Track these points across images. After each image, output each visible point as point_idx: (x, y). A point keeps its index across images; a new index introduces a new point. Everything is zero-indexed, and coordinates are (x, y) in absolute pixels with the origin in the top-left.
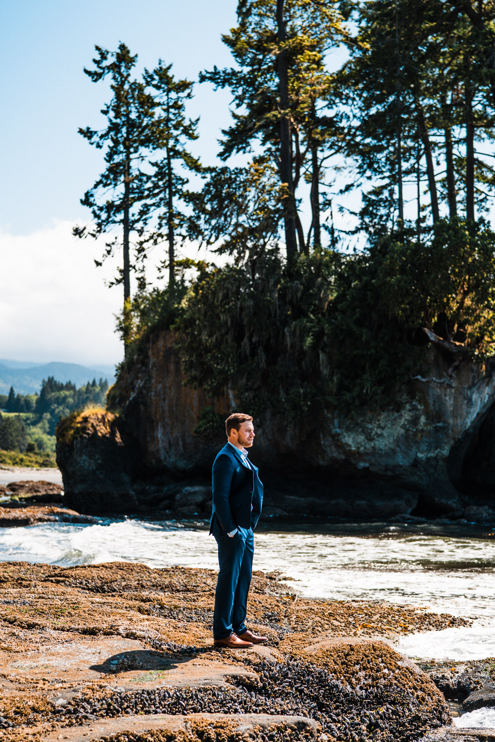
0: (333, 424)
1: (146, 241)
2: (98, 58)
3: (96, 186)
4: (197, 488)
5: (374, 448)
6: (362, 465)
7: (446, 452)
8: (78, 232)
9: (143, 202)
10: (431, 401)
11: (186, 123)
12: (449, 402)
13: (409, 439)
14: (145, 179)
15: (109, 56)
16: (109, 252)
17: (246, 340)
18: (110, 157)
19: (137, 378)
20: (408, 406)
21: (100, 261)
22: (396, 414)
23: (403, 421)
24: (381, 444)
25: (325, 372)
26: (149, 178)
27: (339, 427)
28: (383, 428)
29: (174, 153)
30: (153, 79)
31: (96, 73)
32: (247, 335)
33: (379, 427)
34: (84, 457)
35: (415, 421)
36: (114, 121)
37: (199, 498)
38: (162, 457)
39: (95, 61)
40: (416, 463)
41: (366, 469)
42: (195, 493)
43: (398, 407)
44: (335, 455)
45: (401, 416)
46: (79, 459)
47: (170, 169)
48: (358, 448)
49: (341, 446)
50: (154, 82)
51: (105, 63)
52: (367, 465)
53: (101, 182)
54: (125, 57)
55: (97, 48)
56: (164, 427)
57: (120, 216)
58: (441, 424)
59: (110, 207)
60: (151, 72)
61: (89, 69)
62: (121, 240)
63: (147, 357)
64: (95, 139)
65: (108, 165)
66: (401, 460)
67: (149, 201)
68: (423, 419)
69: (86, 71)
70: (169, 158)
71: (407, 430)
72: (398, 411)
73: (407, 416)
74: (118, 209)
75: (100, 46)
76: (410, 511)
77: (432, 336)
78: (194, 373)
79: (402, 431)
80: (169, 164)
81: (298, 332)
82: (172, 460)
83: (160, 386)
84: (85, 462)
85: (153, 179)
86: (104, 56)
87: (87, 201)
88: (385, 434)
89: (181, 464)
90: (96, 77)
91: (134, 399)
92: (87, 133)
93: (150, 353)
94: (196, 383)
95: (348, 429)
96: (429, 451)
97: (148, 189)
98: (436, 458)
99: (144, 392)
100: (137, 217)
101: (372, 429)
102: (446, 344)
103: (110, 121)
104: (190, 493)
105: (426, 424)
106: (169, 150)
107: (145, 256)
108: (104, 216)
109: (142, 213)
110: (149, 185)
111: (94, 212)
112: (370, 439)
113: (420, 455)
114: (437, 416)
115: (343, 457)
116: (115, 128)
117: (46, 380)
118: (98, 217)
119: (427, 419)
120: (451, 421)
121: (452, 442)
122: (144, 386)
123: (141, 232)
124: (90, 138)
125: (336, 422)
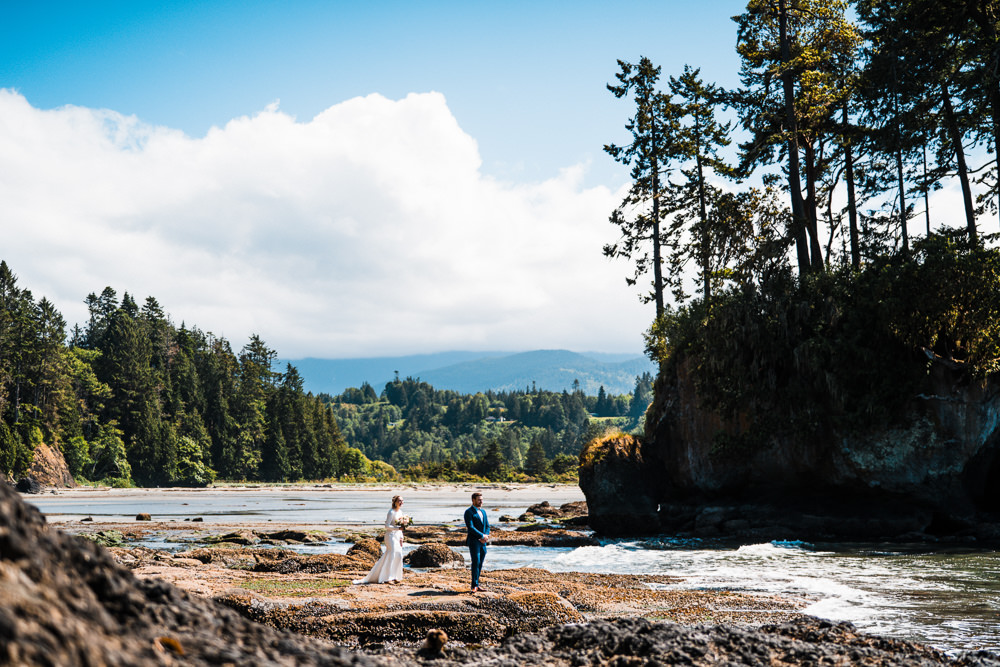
0: (842, 444)
1: (681, 253)
2: (621, 72)
3: (624, 204)
4: (716, 509)
5: (884, 466)
6: (873, 483)
7: (959, 468)
8: (609, 251)
9: (676, 213)
10: (942, 418)
11: (717, 129)
12: (961, 417)
13: (919, 457)
14: (676, 190)
15: (632, 69)
16: (641, 269)
17: (754, 362)
18: (637, 172)
19: (668, 398)
20: (918, 424)
21: (632, 278)
22: (905, 432)
23: (912, 439)
24: (891, 462)
25: (834, 392)
26: (680, 188)
27: (849, 447)
28: (892, 447)
29: (703, 161)
30: (680, 87)
31: (619, 89)
32: (756, 357)
33: (888, 444)
34: (605, 481)
35: (925, 438)
36: (640, 135)
37: (718, 519)
38: (694, 478)
39: (618, 75)
40: (928, 480)
41: (876, 486)
42: (714, 513)
43: (908, 425)
44: (847, 473)
45: (910, 434)
46: (600, 483)
47: (702, 179)
48: (868, 467)
49: (851, 465)
50: (682, 90)
51: (627, 78)
52: (878, 483)
53: (628, 199)
54: (647, 71)
55: (620, 62)
56: (694, 448)
57: (651, 231)
58: (953, 441)
59: (641, 223)
60: (677, 79)
61: (611, 85)
62: (651, 256)
63: (675, 377)
64: (621, 155)
65: (635, 181)
66: (911, 477)
67: (683, 212)
68: (933, 436)
69: (609, 88)
70: (700, 167)
71: (917, 448)
72: (907, 429)
73: (916, 433)
74: (649, 224)
75: (622, 61)
76: (923, 528)
77: (931, 355)
78: (707, 396)
79: (912, 449)
80: (700, 172)
81: (807, 353)
82: (703, 480)
83: (688, 406)
84: (605, 485)
85: (684, 189)
86: (627, 69)
87: (615, 218)
88: (895, 453)
89: (711, 484)
90: (619, 92)
91: (663, 419)
92: (613, 150)
93: (678, 372)
94: (709, 406)
95: (857, 448)
96: (940, 468)
97: (680, 200)
98: (949, 475)
99: (673, 412)
100: (668, 231)
101: (881, 448)
102: (946, 362)
103: (636, 135)
104: (710, 514)
105: (936, 441)
106: (700, 159)
107: (680, 269)
108: (634, 233)
109: (675, 225)
110: (681, 196)
111: (623, 229)
112: (879, 457)
113: (931, 472)
114: (948, 432)
115: (855, 476)
116: (640, 142)
117: (641, 377)
118: (629, 234)
119: (938, 436)
120: (963, 437)
121: (966, 459)
122: (673, 407)
123: (675, 246)
124: (615, 155)
125: (845, 441)
